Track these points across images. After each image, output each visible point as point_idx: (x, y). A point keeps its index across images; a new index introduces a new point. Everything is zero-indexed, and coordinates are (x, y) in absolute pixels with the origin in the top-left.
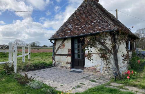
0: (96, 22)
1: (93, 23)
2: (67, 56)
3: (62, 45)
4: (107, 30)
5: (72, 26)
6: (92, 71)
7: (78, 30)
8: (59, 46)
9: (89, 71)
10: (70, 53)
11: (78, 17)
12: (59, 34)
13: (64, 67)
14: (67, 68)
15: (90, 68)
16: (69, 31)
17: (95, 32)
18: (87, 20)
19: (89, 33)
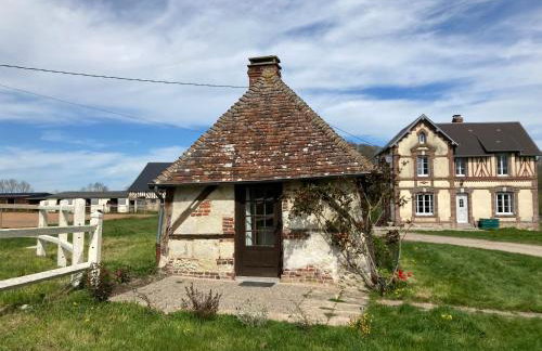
0: (315, 148)
1: (305, 150)
2: (217, 241)
3: (197, 205)
4: (352, 170)
5: (237, 151)
6: (309, 279)
7: (262, 163)
8: (187, 207)
9: (299, 278)
10: (232, 229)
11: (250, 123)
12: (188, 170)
13: (207, 273)
14: (218, 278)
15: (301, 270)
16: (229, 165)
17: (319, 175)
18: (283, 136)
19: (302, 176)
